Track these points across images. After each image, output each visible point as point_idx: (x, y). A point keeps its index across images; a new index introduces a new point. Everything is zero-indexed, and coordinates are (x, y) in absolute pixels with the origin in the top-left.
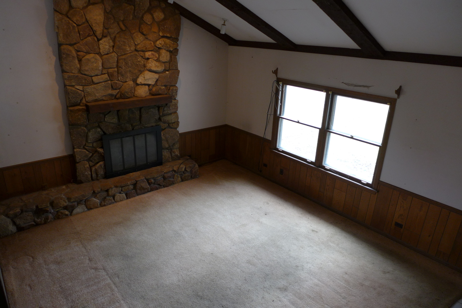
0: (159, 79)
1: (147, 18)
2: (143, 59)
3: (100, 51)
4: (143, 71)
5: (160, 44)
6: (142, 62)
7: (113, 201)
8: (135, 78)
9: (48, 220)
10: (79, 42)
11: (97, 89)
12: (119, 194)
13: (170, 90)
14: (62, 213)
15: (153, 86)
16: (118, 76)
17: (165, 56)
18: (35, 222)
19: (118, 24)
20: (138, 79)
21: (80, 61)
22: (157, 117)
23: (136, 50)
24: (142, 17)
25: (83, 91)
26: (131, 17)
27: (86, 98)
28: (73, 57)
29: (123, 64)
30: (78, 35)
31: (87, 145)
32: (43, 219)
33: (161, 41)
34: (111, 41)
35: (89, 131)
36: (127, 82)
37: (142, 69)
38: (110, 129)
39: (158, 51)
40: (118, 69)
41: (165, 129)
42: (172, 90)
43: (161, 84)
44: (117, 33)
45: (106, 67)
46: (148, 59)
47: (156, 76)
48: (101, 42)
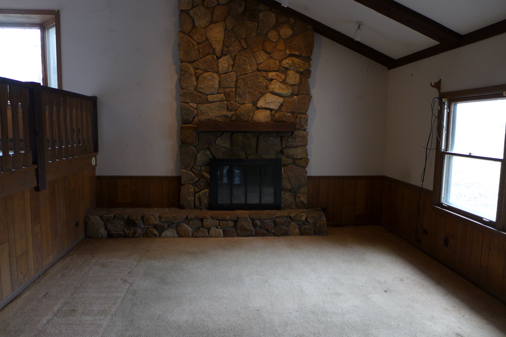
0: (284, 104)
1: (273, 35)
2: (265, 80)
3: (218, 70)
4: (265, 94)
5: (287, 63)
6: (265, 83)
7: (208, 235)
8: (255, 100)
9: (136, 234)
10: (198, 60)
11: (211, 108)
12: (214, 228)
13: (297, 118)
14: (150, 231)
15: (276, 112)
16: (236, 97)
17: (293, 77)
18: (124, 233)
19: (240, 42)
20: (259, 102)
21: (197, 78)
22: (278, 148)
23: (258, 70)
24: (267, 34)
25: (196, 109)
26: (254, 34)
27: (199, 117)
28: (191, 74)
29: (241, 83)
30: (198, 52)
31: (194, 168)
32: (132, 232)
33: (289, 60)
34: (230, 59)
35: (198, 152)
36: (245, 104)
37: (263, 91)
38: (221, 154)
39: (285, 72)
40: (236, 89)
41: (288, 165)
42: (300, 118)
43: (287, 110)
44: (238, 52)
45: (223, 86)
46: (272, 80)
47: (281, 100)
48: (220, 60)
